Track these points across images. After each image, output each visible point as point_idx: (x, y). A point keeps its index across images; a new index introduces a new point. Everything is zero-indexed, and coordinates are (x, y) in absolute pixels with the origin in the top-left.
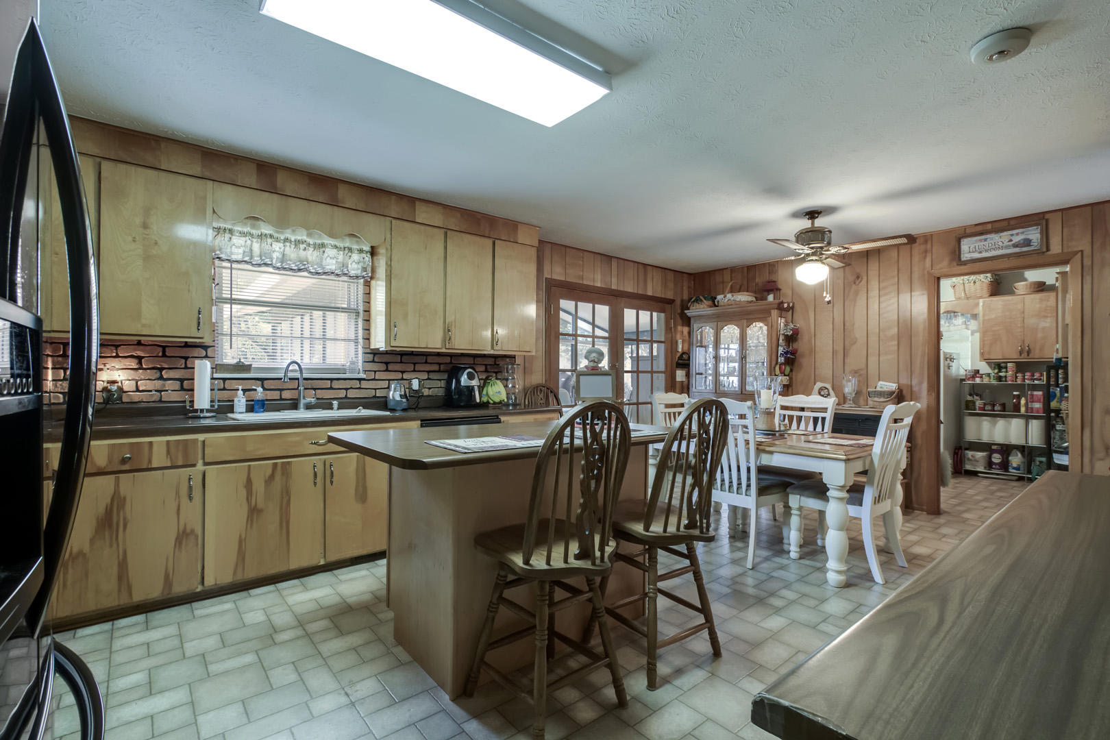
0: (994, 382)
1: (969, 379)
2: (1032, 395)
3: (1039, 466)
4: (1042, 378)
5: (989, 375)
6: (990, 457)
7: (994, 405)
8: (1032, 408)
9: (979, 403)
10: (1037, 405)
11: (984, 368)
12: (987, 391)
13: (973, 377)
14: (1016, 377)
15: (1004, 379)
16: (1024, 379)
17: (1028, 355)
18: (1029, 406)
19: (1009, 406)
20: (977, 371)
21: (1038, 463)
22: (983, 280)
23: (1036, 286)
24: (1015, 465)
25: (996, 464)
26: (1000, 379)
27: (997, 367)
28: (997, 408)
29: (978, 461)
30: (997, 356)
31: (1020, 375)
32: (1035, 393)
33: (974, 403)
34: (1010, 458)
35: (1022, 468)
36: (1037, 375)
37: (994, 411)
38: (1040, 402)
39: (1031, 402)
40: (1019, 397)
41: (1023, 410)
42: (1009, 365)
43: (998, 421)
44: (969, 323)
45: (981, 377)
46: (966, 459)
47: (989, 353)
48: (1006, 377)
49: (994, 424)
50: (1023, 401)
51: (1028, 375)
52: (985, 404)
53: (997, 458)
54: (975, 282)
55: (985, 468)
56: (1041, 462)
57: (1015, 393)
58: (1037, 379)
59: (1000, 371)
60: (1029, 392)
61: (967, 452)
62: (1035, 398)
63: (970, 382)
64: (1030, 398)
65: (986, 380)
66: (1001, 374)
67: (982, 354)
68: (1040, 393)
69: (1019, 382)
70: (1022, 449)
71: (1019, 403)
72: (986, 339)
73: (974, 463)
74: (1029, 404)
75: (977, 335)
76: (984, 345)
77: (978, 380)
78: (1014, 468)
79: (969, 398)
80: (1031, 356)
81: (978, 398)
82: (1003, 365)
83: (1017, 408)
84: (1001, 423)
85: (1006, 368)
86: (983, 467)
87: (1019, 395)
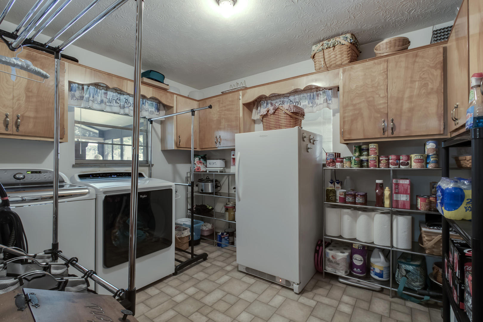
0: (355, 167)
1: (329, 164)
2: (397, 184)
3: (405, 276)
4: (409, 162)
5: (349, 159)
6: (351, 257)
7: (355, 196)
8: (397, 201)
9: (340, 192)
10: (404, 198)
11: (345, 152)
12: (348, 177)
13: (333, 162)
14: (379, 162)
15: (365, 164)
16: (388, 164)
17: (393, 133)
18: (395, 199)
19: (372, 197)
20: (339, 155)
21: (404, 273)
22: (343, 42)
23: (401, 43)
24: (377, 270)
25: (358, 267)
26: (361, 163)
27: (357, 149)
28: (359, 200)
29: (338, 264)
30: (358, 135)
31: (383, 159)
32: (401, 182)
33: (334, 192)
34: (372, 260)
35: (385, 275)
36: (403, 158)
37: (355, 203)
38: (406, 193)
39: (396, 193)
40: (382, 187)
41: (387, 203)
42: (371, 146)
43: (361, 214)
44: (330, 102)
45: (342, 162)
46: (327, 261)
47: (350, 132)
48: (367, 161)
49: (355, 218)
50: (387, 192)
51: (392, 158)
52: (346, 194)
53: (358, 260)
54: (334, 46)
55: (346, 272)
56: (407, 271)
57: (378, 181)
58: (403, 164)
59: (361, 155)
60: (394, 181)
61: (327, 251)
62: (401, 189)
63: (330, 168)
64: (396, 189)
65: (347, 165)
66: (362, 158)
67: (342, 134)
68: (407, 182)
69: (382, 167)
70: (386, 252)
71: (383, 194)
72: (346, 115)
73: (334, 265)
74: (394, 195)
75: (338, 115)
76: (344, 122)
77: (338, 166)
78: (376, 274)
79: (330, 187)
80: (396, 134)
81: (339, 186)
82: (364, 147)
83: (380, 201)
84: (363, 218)
85: (368, 150)
86: (344, 272)
87: (382, 184)
